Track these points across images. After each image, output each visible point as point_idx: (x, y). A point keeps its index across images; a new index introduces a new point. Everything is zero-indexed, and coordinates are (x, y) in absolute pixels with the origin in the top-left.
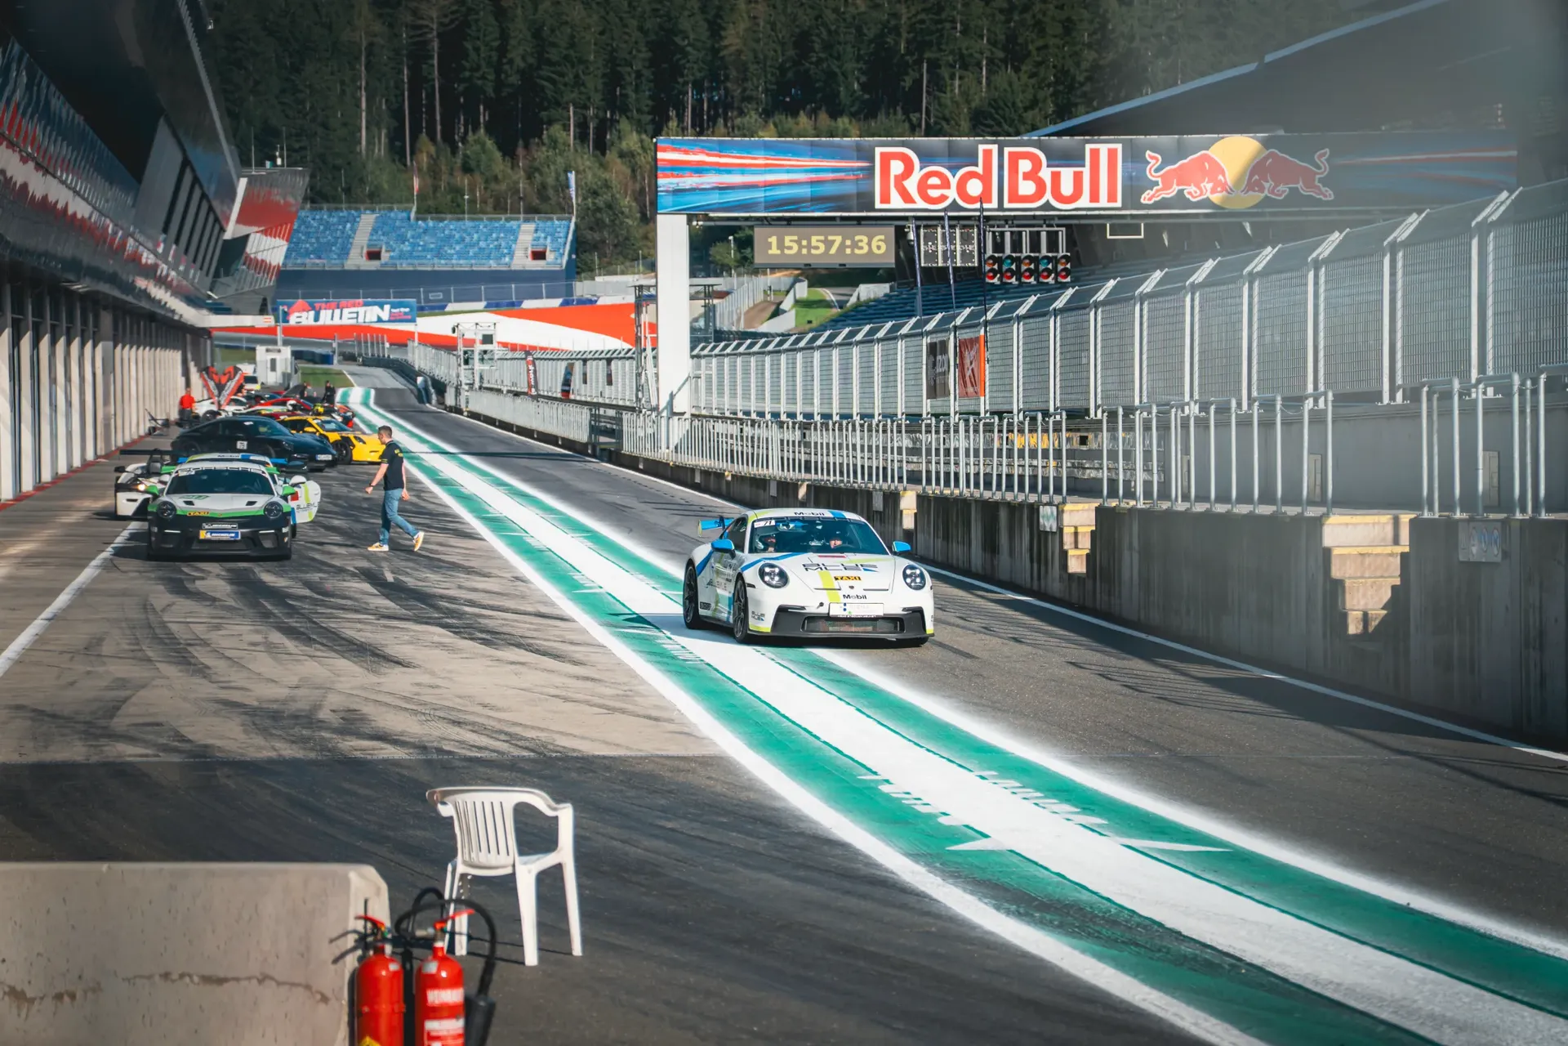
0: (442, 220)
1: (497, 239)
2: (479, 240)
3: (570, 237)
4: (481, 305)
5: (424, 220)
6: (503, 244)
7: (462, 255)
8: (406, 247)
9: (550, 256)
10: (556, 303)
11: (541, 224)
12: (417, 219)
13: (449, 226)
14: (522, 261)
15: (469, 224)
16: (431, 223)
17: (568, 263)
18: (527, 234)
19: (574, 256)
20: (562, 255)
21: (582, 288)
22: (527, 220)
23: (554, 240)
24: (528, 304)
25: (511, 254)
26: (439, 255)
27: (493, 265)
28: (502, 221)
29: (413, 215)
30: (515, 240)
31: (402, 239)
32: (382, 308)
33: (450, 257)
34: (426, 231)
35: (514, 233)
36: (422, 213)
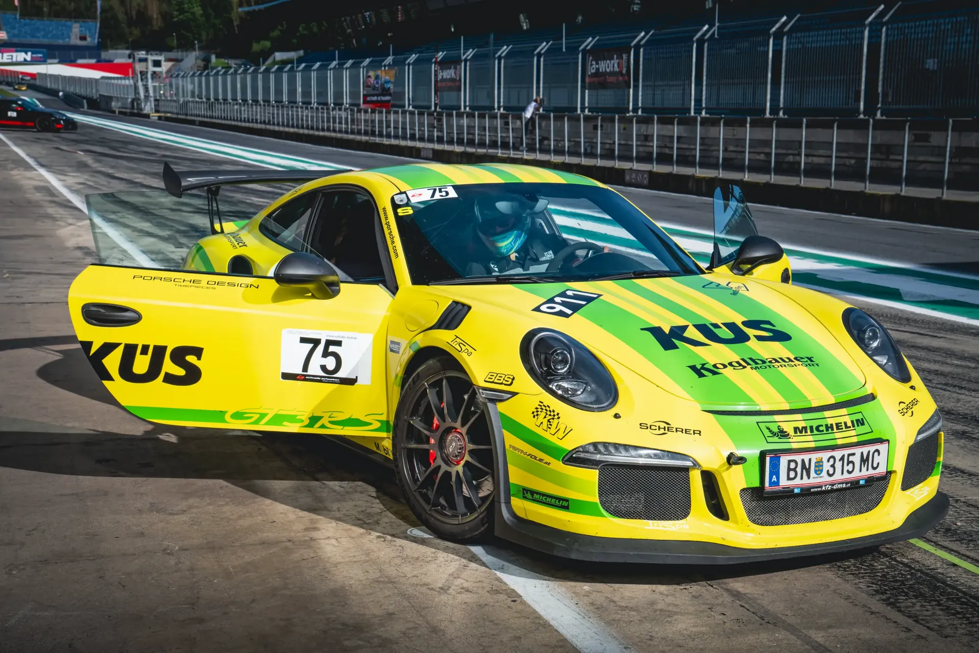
0: (33, 20)
1: (62, 30)
2: (53, 30)
3: (98, 30)
4: (56, 61)
5: (24, 19)
6: (65, 33)
7: (45, 36)
8: (16, 32)
9: (89, 39)
10: (93, 61)
11: (83, 24)
12: (20, 19)
13: (37, 23)
14: (75, 41)
15: (47, 22)
16: (28, 21)
17: (98, 42)
18: (76, 29)
19: (100, 40)
20: (94, 39)
21: (105, 55)
22: (76, 22)
23: (90, 31)
24: (80, 61)
25: (69, 37)
26: (33, 36)
27: (60, 42)
28: (63, 21)
29: (18, 17)
30: (71, 31)
31: (14, 28)
32: (26, 54)
33: (38, 37)
34: (25, 25)
35: (70, 28)
36: (23, 15)
